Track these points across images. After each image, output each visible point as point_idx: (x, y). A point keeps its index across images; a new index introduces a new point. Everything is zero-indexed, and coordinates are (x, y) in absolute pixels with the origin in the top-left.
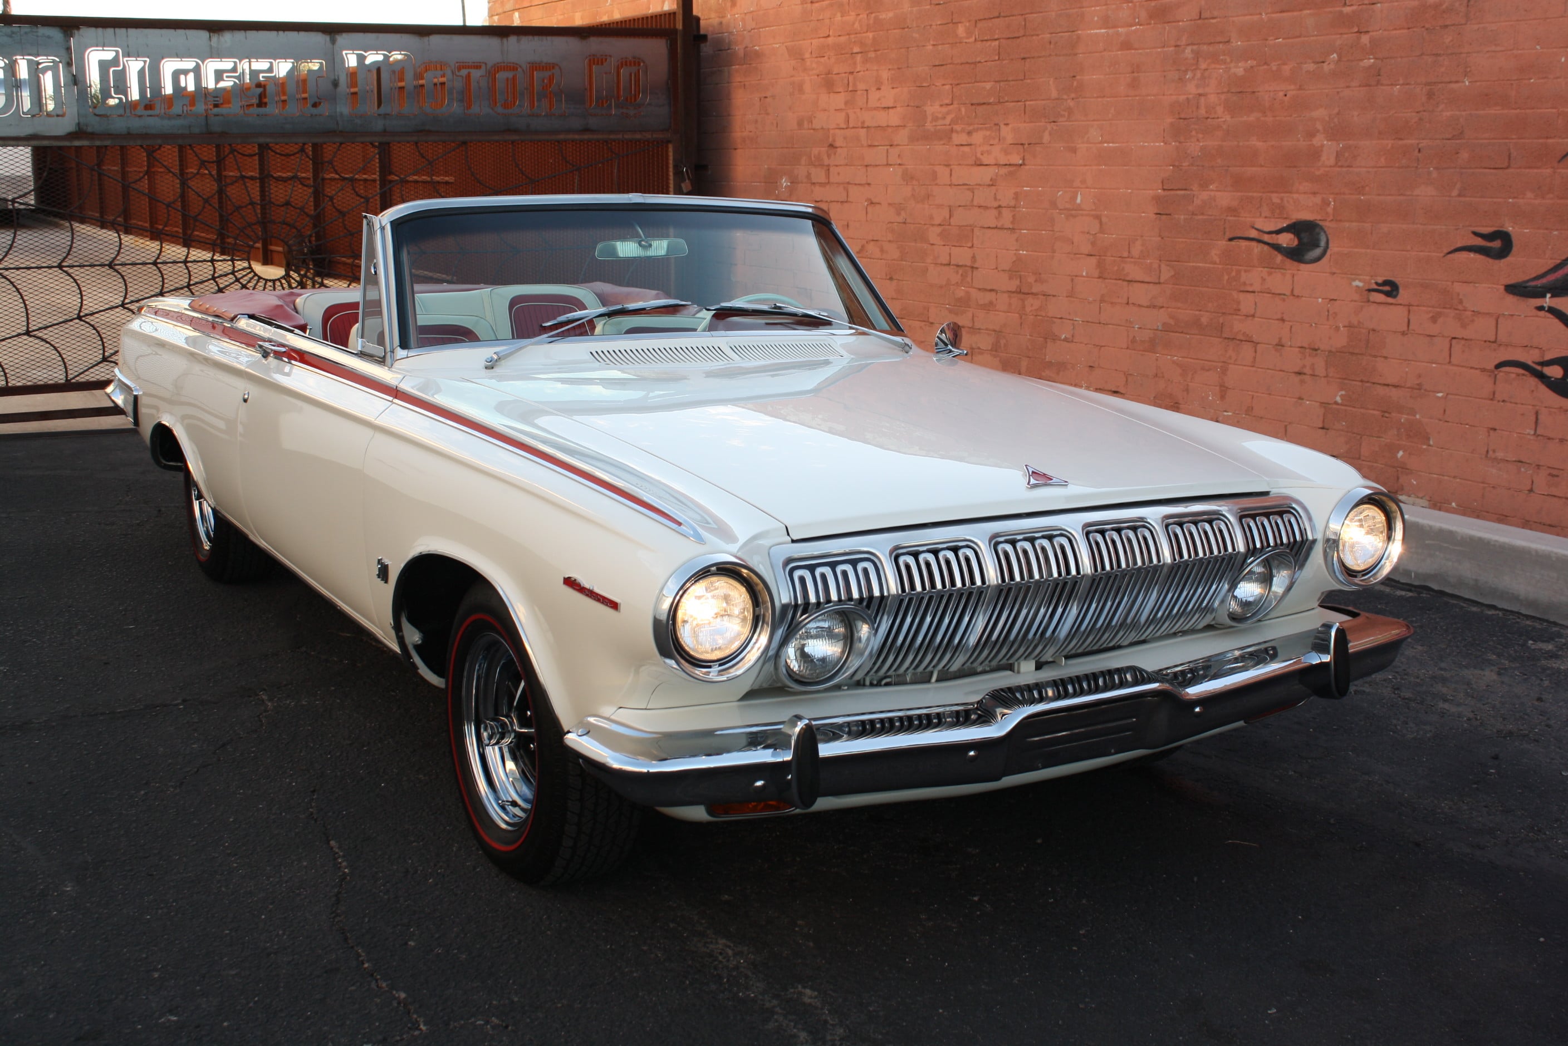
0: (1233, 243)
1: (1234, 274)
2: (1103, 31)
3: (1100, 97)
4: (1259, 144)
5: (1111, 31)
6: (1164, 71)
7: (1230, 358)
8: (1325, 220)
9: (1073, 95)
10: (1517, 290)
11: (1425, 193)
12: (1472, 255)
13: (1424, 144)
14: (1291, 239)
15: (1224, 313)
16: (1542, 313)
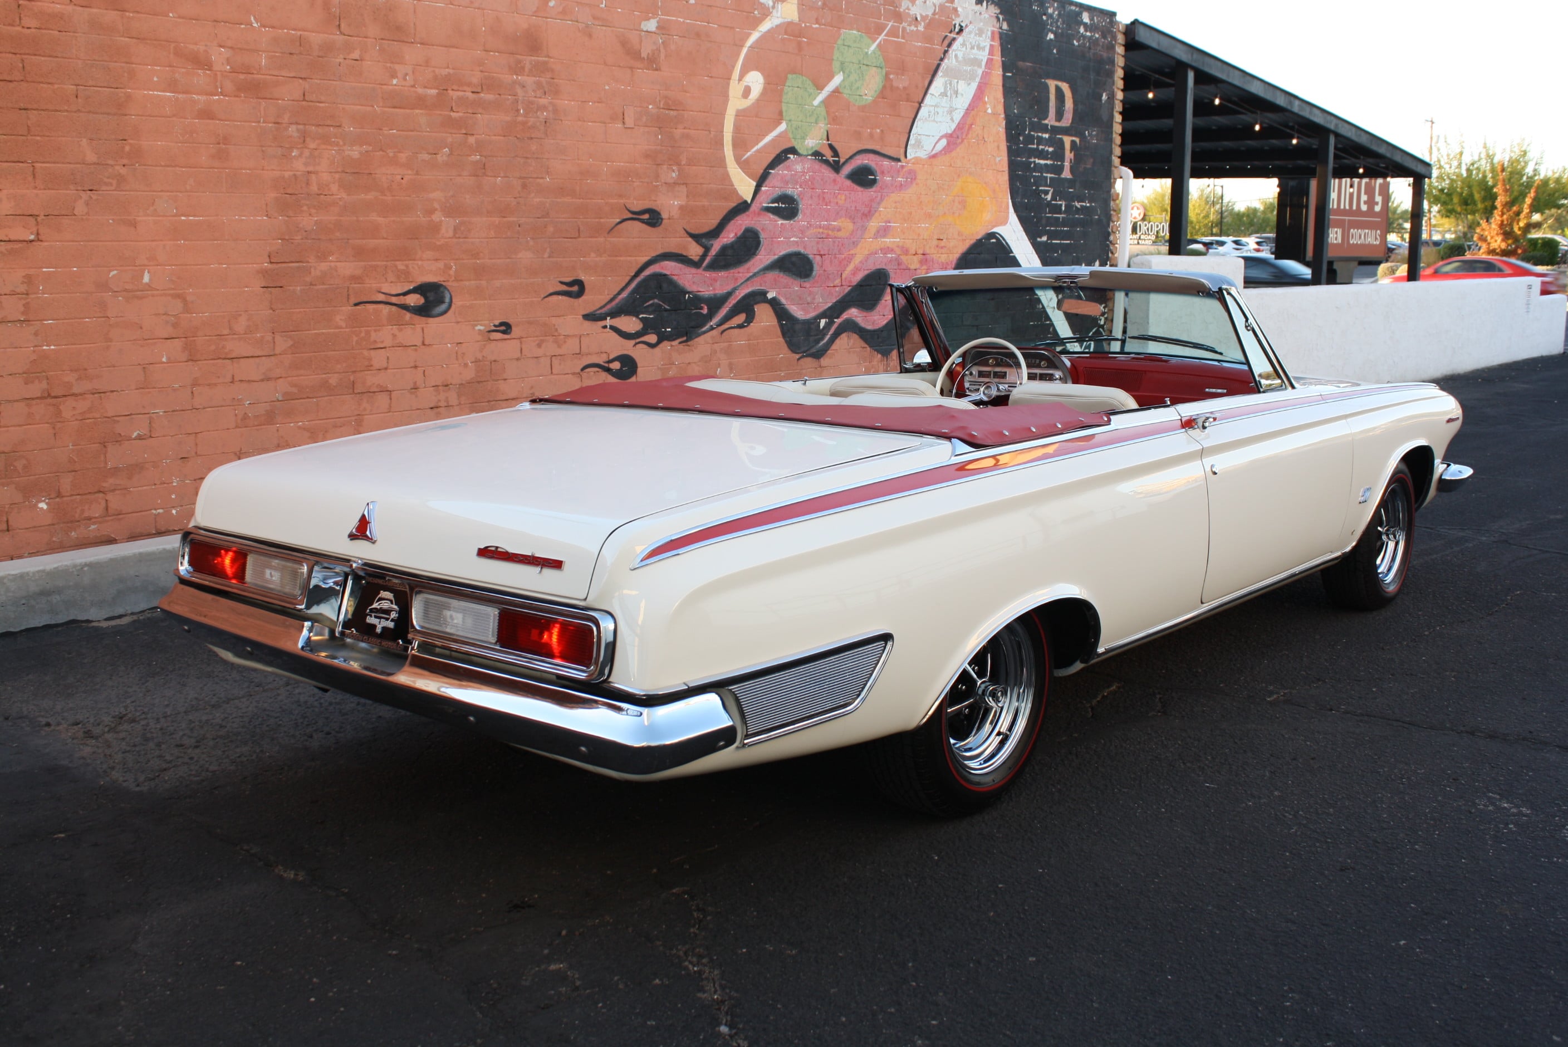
0: (358, 307)
1: (363, 334)
2: (168, 94)
3: (173, 166)
4: (380, 220)
5: (180, 96)
6: (262, 146)
7: (365, 409)
8: (448, 281)
9: (125, 161)
10: (591, 317)
11: (525, 257)
12: (560, 297)
13: (522, 220)
14: (418, 299)
15: (354, 372)
16: (605, 330)
